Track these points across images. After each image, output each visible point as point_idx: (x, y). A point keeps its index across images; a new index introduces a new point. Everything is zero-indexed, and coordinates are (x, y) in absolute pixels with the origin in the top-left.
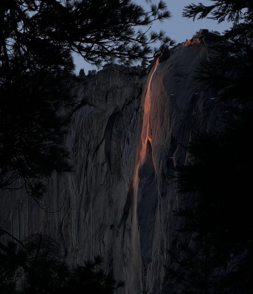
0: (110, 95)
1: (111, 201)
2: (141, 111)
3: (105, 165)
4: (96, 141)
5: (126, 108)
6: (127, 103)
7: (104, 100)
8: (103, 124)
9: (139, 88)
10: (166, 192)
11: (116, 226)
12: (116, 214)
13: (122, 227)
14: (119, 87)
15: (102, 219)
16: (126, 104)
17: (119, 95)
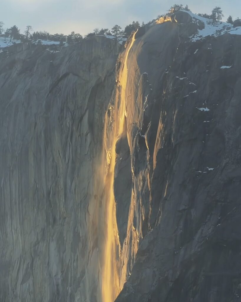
0: (93, 65)
2: (120, 86)
4: (80, 112)
5: (108, 79)
7: (87, 70)
8: (87, 95)
9: (118, 62)
11: (98, 196)
14: (101, 58)
15: (86, 188)
16: (108, 75)
17: (101, 66)
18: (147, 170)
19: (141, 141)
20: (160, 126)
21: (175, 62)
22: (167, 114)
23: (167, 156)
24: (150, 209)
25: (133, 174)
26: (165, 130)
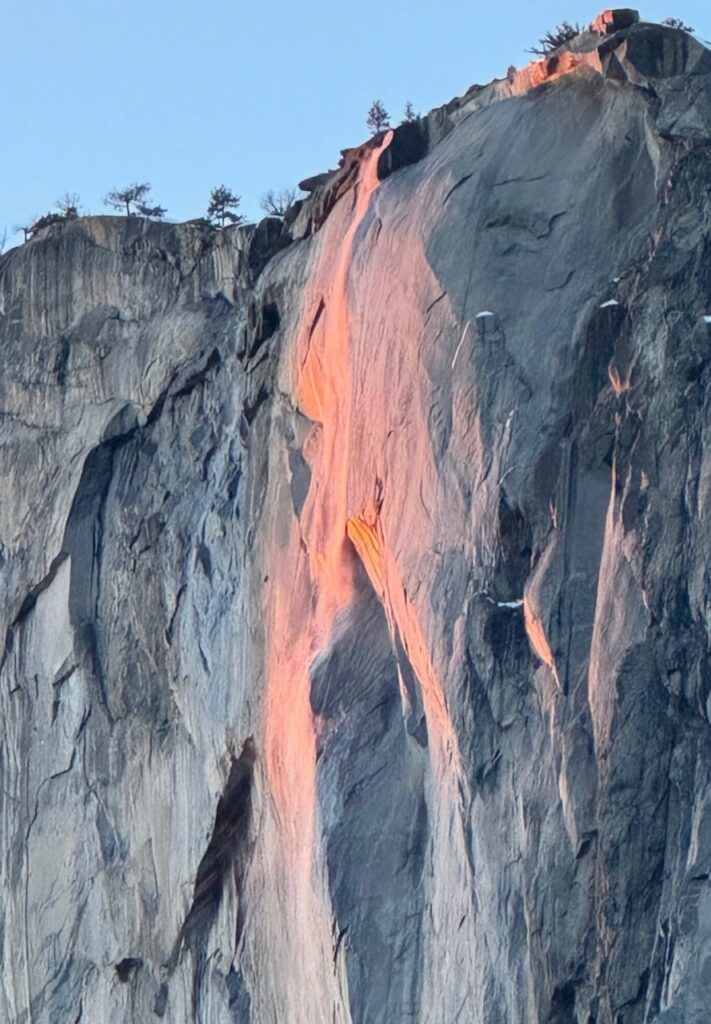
0: (82, 354)
1: (112, 851)
2: (284, 410)
3: (73, 680)
4: (16, 576)
5: (172, 410)
6: (180, 384)
7: (49, 379)
8: (55, 493)
9: (259, 308)
10: (496, 767)
11: (149, 963)
12: (151, 907)
13: (188, 963)
14: (127, 314)
15: (65, 936)
16: (173, 390)
17: (131, 352)
18: (549, 757)
19: (504, 631)
20: (615, 541)
21: (668, 245)
22: (655, 482)
23: (677, 676)
24: (604, 933)
25: (467, 791)
26: (648, 557)
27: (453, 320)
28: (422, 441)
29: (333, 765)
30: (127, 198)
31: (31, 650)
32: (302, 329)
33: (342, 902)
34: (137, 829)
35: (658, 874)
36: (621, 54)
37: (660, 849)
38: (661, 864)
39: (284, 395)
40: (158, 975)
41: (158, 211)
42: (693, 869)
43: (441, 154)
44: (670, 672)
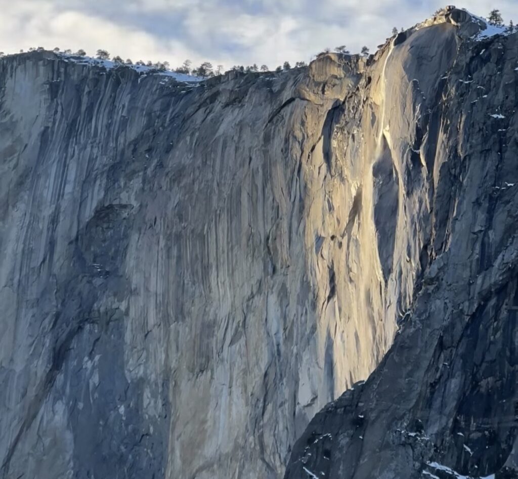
1: (331, 208)
2: (371, 102)
3: (323, 166)
5: (348, 101)
7: (320, 93)
8: (320, 121)
9: (367, 77)
10: (412, 191)
11: (338, 236)
13: (347, 236)
14: (339, 77)
15: (319, 229)
16: (349, 96)
17: (339, 87)
18: (424, 189)
19: (415, 158)
20: (442, 136)
21: (457, 64)
22: (451, 122)
23: (454, 170)
24: (434, 232)
25: (405, 196)
26: (449, 140)
27: (407, 81)
28: (399, 110)
29: (377, 190)
30: (340, 49)
31: (314, 158)
32: (376, 83)
33: (377, 223)
34: (336, 203)
35: (447, 218)
36: (450, 16)
37: (448, 212)
38: (448, 216)
39: (371, 98)
40: (340, 239)
41: (348, 52)
42: (455, 217)
43: (409, 40)
44: (452, 169)
